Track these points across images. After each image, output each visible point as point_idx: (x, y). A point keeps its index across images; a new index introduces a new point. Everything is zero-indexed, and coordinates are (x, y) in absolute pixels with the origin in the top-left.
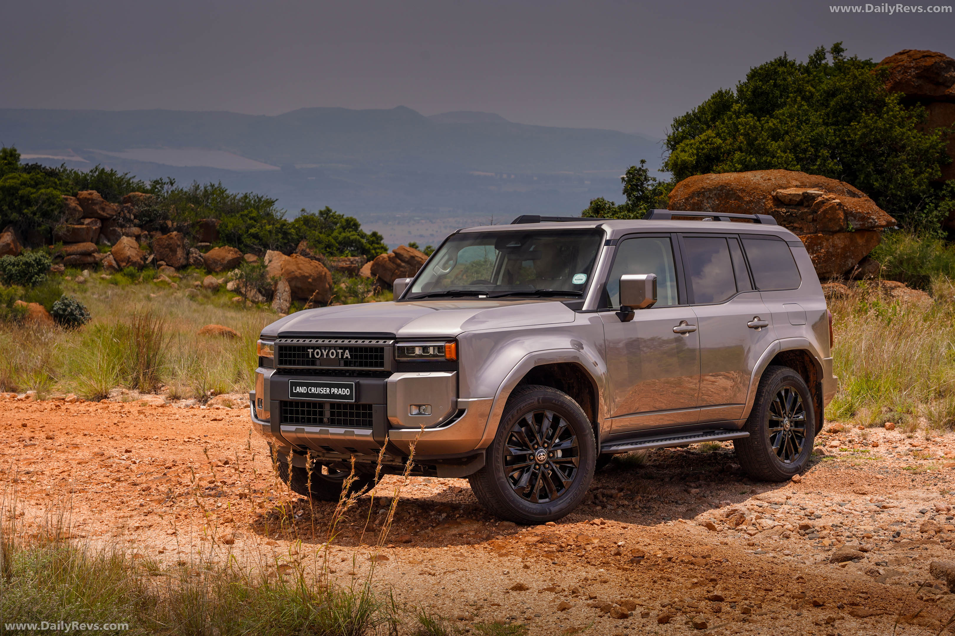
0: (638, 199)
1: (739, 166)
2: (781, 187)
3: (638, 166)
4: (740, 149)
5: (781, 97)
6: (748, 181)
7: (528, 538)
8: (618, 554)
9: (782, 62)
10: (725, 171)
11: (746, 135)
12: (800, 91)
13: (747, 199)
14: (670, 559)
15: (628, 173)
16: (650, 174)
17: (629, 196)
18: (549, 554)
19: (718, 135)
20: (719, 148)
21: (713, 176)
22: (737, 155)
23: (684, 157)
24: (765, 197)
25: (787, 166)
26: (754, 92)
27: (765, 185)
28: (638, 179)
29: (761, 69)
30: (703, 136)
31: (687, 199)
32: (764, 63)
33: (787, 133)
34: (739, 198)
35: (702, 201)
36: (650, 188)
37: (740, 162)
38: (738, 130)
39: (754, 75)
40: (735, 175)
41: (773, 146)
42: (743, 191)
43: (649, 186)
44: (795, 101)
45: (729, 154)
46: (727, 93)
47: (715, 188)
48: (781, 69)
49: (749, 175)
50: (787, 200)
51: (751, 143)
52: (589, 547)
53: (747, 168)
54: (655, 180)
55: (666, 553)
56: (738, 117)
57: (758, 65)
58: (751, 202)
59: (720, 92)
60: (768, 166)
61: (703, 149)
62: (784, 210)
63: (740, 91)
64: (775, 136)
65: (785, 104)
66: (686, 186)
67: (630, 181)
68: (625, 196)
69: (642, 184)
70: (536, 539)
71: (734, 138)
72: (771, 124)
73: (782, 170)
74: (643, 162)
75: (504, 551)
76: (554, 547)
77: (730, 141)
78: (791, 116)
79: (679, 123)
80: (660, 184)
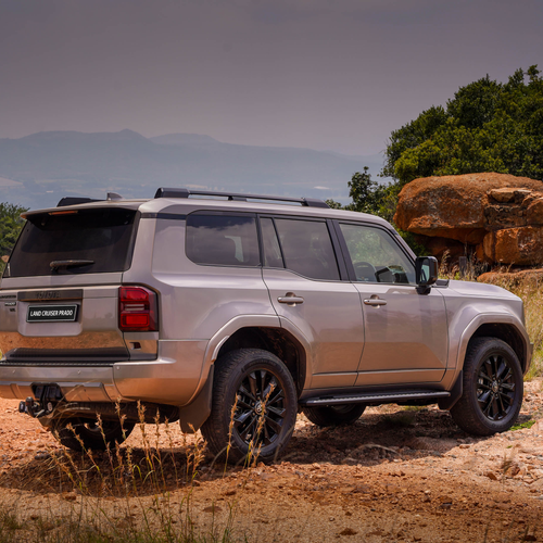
0: (363, 200)
1: (456, 170)
2: (494, 187)
3: (362, 172)
4: (456, 155)
5: (486, 112)
6: (467, 182)
7: (342, 489)
8: (428, 501)
9: (485, 83)
10: (444, 175)
11: (461, 144)
12: (503, 106)
13: (466, 197)
14: (476, 504)
15: (354, 178)
16: (372, 179)
17: (355, 198)
18: (366, 503)
19: (436, 144)
20: (438, 154)
21: (436, 178)
22: (454, 161)
23: (408, 162)
24: (481, 196)
25: (497, 169)
26: (463, 108)
27: (481, 186)
28: (363, 183)
29: (469, 87)
30: (424, 145)
31: (414, 198)
32: (471, 83)
33: (495, 141)
34: (459, 197)
35: (427, 200)
36: (373, 191)
37: (456, 166)
38: (453, 139)
39: (462, 93)
40: (454, 177)
41: (484, 153)
42: (462, 190)
43: (372, 189)
44: (501, 115)
45: (446, 160)
46: (439, 109)
47: (440, 189)
48: (485, 88)
49: (466, 177)
50: (500, 198)
51: (465, 150)
52: (400, 496)
53: (463, 171)
54: (376, 184)
55: (470, 499)
56: (453, 129)
57: (466, 85)
58: (469, 200)
59: (433, 109)
60: (480, 170)
61: (424, 155)
62: (498, 206)
63: (451, 106)
64: (485, 144)
65: (490, 118)
66: (413, 187)
67: (355, 185)
68: (351, 198)
69: (366, 187)
70: (350, 489)
71: (450, 146)
72: (481, 134)
73: (493, 173)
74: (366, 168)
75: (324, 501)
76: (368, 496)
77: (446, 148)
78: (498, 127)
79: (396, 136)
80: (381, 187)
